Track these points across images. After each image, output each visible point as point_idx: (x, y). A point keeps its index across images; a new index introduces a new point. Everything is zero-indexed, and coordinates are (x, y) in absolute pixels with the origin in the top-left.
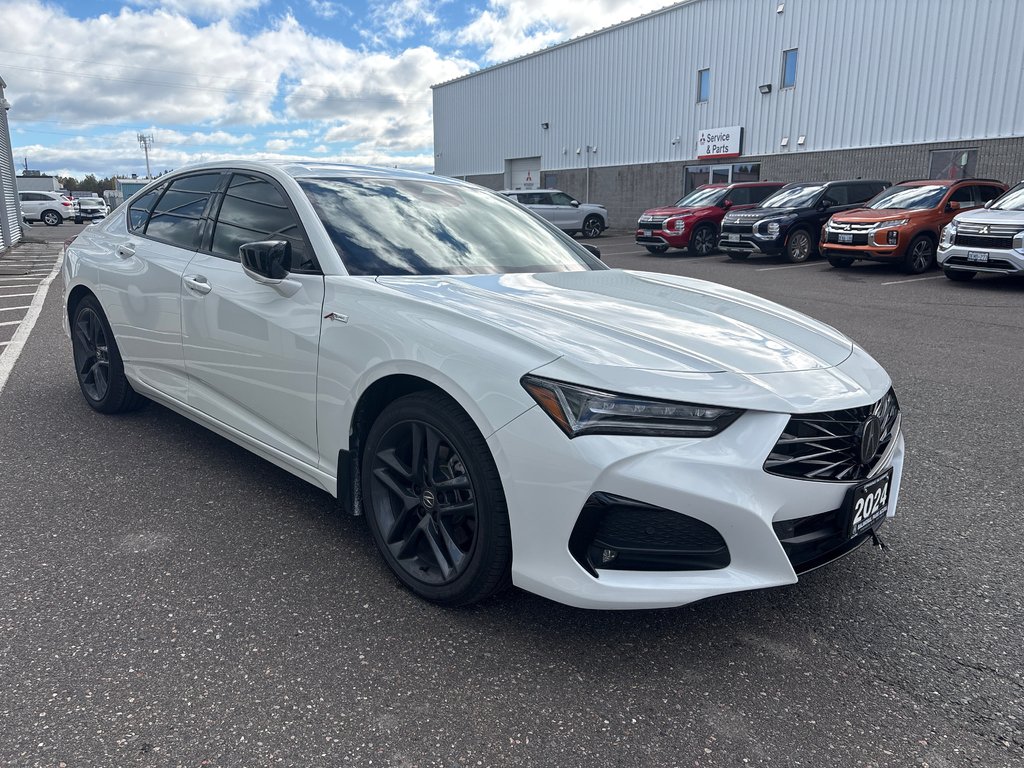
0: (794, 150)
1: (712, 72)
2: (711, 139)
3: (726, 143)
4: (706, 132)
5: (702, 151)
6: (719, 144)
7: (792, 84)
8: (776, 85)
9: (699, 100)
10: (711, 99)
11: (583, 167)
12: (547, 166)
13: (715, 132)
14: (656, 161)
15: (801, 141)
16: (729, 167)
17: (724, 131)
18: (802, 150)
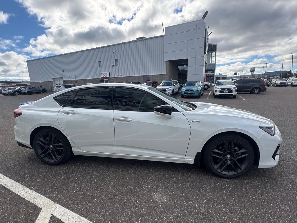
0: (120, 76)
1: (101, 62)
2: (104, 74)
3: (107, 75)
4: (102, 73)
5: (102, 76)
6: (105, 75)
7: (118, 65)
8: (114, 65)
9: (99, 67)
10: (102, 67)
11: (74, 79)
12: (64, 79)
13: (104, 73)
14: (92, 78)
15: (121, 75)
16: (108, 79)
17: (106, 73)
18: (121, 76)
